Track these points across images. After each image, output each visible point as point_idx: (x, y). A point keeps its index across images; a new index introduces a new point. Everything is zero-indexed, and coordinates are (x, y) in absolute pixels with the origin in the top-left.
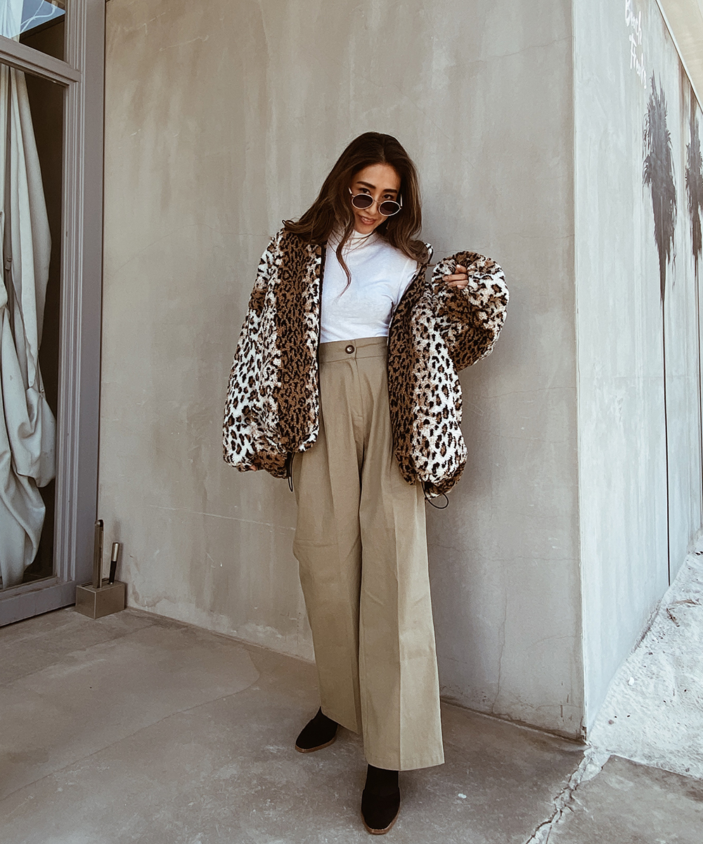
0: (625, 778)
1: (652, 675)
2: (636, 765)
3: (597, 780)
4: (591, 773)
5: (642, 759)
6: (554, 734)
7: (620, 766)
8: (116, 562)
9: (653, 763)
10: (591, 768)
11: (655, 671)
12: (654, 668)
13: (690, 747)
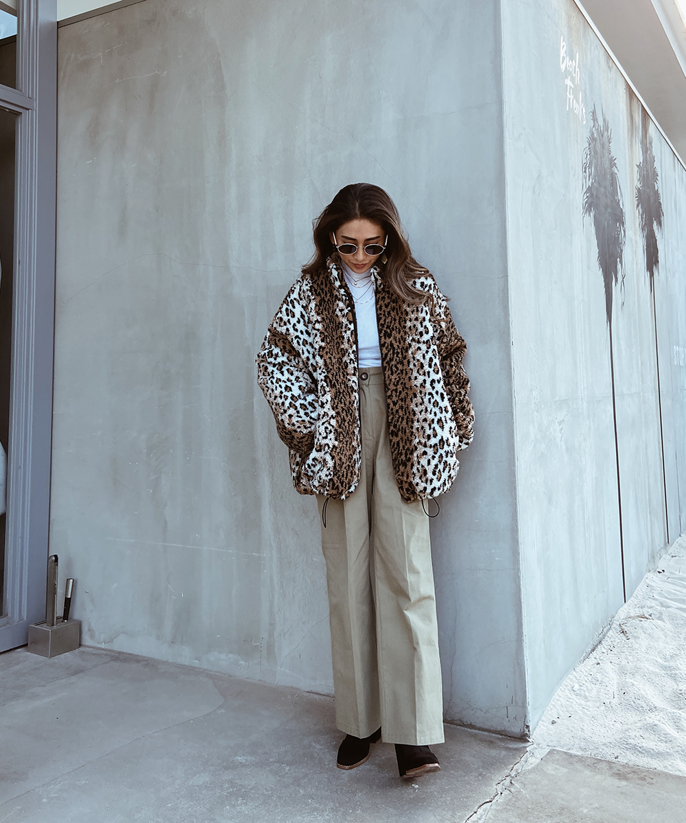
0: (560, 766)
1: (596, 681)
2: (571, 756)
3: (536, 769)
4: (531, 764)
5: (578, 751)
6: (501, 735)
7: (557, 757)
8: (70, 598)
9: (587, 754)
10: (531, 760)
11: (600, 679)
12: (599, 676)
13: (621, 739)
